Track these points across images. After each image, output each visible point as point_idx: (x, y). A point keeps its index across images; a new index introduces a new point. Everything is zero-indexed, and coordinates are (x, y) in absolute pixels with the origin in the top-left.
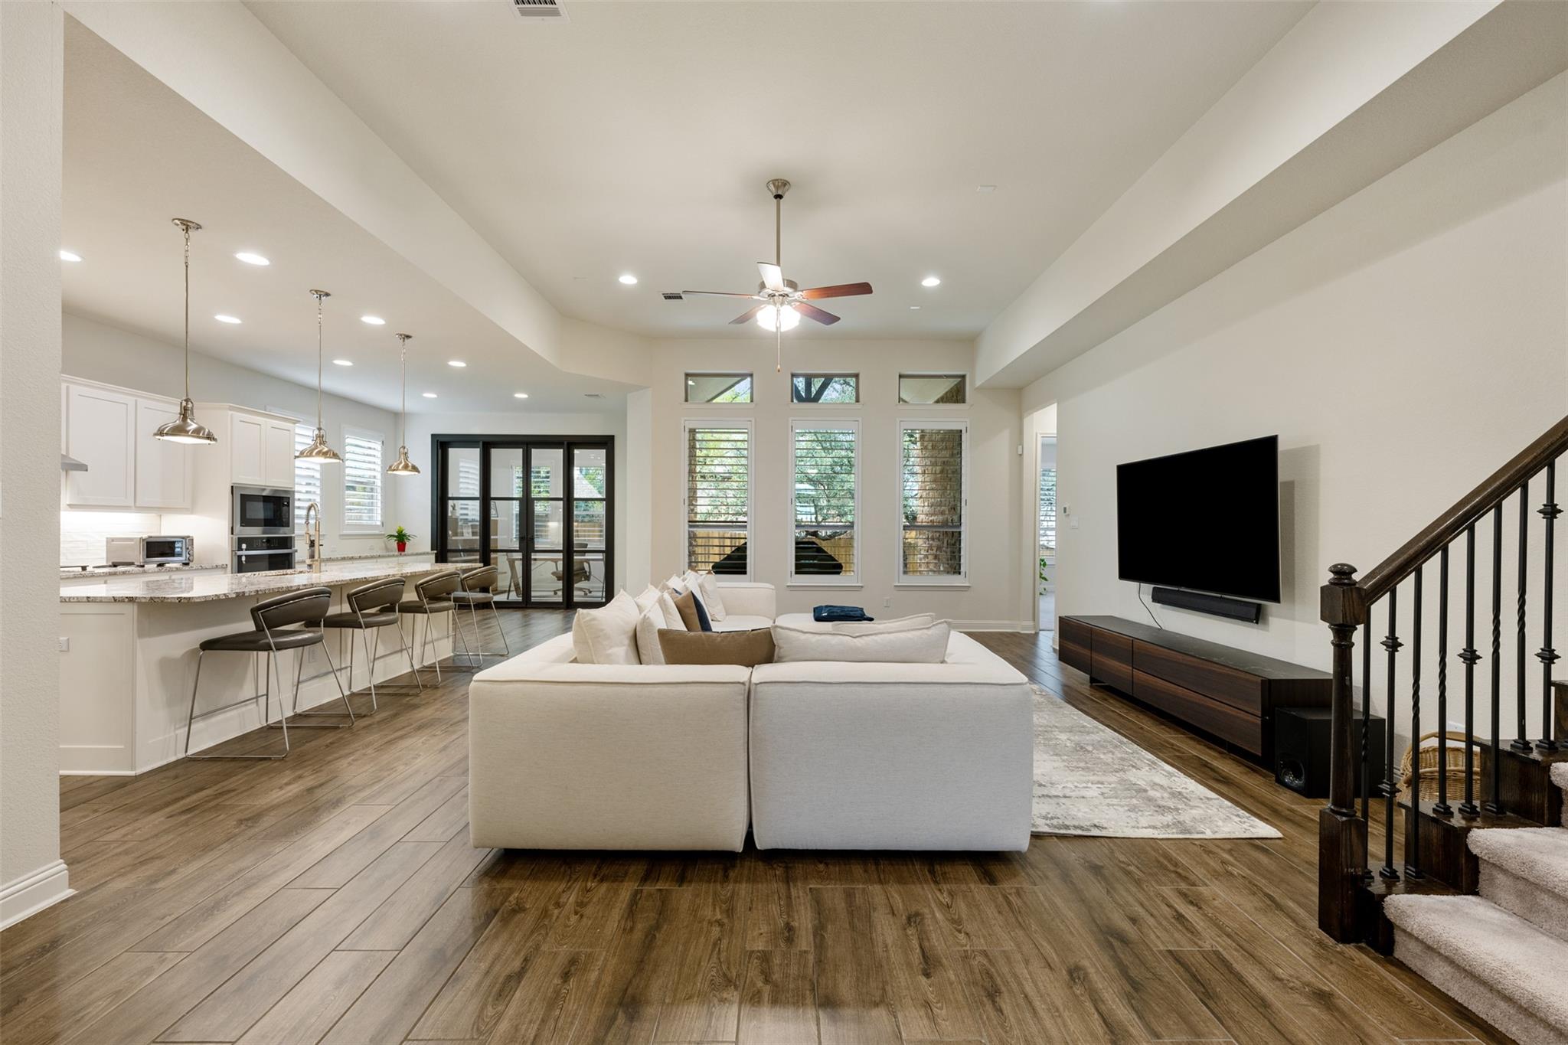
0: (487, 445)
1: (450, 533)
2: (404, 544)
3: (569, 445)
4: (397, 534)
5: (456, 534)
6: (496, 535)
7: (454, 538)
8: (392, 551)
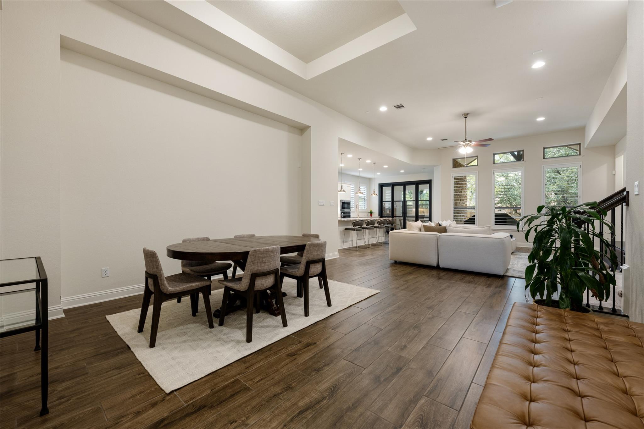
0: (393, 185)
1: (383, 211)
2: (372, 214)
3: (417, 184)
4: (370, 212)
5: (385, 212)
6: (396, 212)
7: (384, 213)
8: (369, 215)
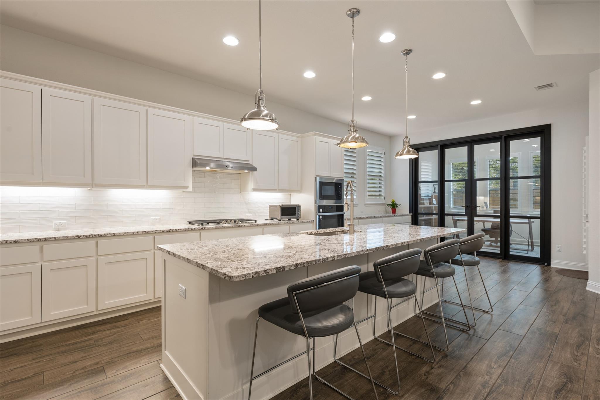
0: (442, 146)
1: (419, 203)
2: (395, 209)
3: (506, 138)
4: (391, 204)
5: (422, 204)
6: (448, 205)
8: (389, 213)
